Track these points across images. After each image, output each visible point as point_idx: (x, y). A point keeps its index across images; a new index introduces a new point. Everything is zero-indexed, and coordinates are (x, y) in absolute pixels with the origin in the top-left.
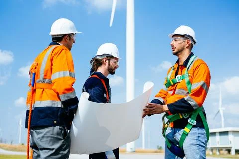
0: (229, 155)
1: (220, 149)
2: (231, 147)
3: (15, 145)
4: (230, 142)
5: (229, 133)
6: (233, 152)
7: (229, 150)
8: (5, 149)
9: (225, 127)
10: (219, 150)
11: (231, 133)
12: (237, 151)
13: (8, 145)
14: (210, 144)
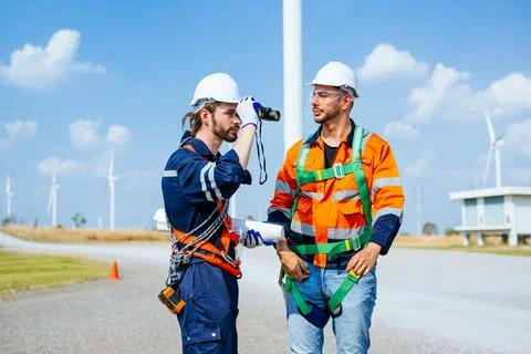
0: (504, 248)
1: (484, 235)
2: (509, 230)
3: (43, 229)
4: (508, 218)
5: (506, 199)
6: (513, 240)
7: (505, 238)
8: (21, 238)
9: (503, 185)
10: (484, 237)
11: (510, 198)
12: (522, 239)
13: (28, 228)
14: (464, 223)
